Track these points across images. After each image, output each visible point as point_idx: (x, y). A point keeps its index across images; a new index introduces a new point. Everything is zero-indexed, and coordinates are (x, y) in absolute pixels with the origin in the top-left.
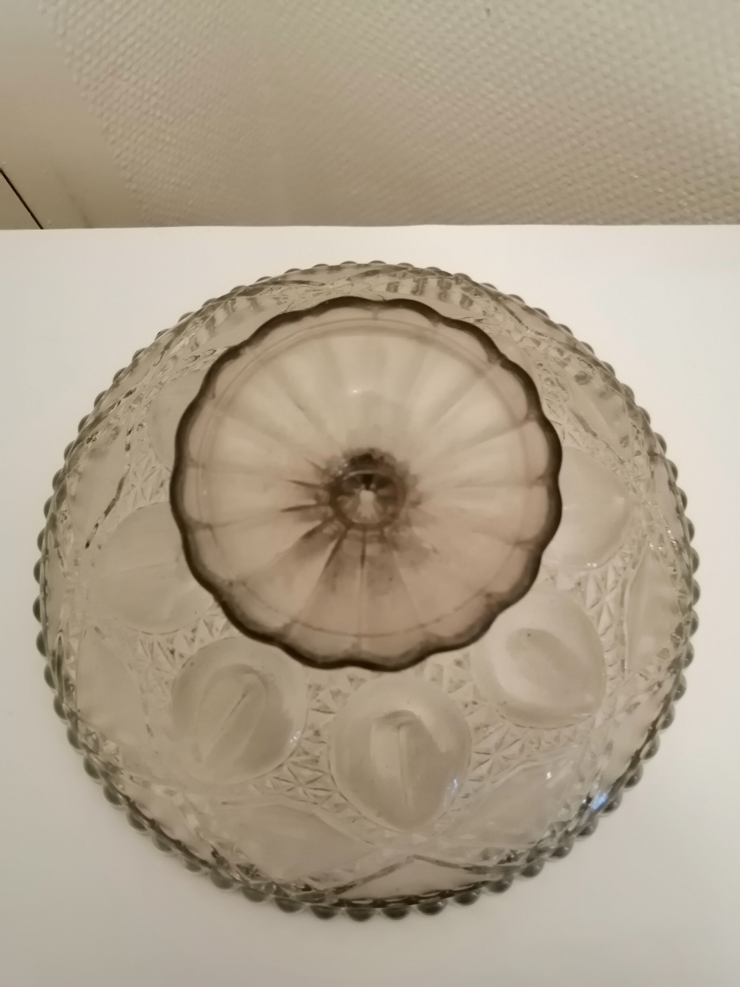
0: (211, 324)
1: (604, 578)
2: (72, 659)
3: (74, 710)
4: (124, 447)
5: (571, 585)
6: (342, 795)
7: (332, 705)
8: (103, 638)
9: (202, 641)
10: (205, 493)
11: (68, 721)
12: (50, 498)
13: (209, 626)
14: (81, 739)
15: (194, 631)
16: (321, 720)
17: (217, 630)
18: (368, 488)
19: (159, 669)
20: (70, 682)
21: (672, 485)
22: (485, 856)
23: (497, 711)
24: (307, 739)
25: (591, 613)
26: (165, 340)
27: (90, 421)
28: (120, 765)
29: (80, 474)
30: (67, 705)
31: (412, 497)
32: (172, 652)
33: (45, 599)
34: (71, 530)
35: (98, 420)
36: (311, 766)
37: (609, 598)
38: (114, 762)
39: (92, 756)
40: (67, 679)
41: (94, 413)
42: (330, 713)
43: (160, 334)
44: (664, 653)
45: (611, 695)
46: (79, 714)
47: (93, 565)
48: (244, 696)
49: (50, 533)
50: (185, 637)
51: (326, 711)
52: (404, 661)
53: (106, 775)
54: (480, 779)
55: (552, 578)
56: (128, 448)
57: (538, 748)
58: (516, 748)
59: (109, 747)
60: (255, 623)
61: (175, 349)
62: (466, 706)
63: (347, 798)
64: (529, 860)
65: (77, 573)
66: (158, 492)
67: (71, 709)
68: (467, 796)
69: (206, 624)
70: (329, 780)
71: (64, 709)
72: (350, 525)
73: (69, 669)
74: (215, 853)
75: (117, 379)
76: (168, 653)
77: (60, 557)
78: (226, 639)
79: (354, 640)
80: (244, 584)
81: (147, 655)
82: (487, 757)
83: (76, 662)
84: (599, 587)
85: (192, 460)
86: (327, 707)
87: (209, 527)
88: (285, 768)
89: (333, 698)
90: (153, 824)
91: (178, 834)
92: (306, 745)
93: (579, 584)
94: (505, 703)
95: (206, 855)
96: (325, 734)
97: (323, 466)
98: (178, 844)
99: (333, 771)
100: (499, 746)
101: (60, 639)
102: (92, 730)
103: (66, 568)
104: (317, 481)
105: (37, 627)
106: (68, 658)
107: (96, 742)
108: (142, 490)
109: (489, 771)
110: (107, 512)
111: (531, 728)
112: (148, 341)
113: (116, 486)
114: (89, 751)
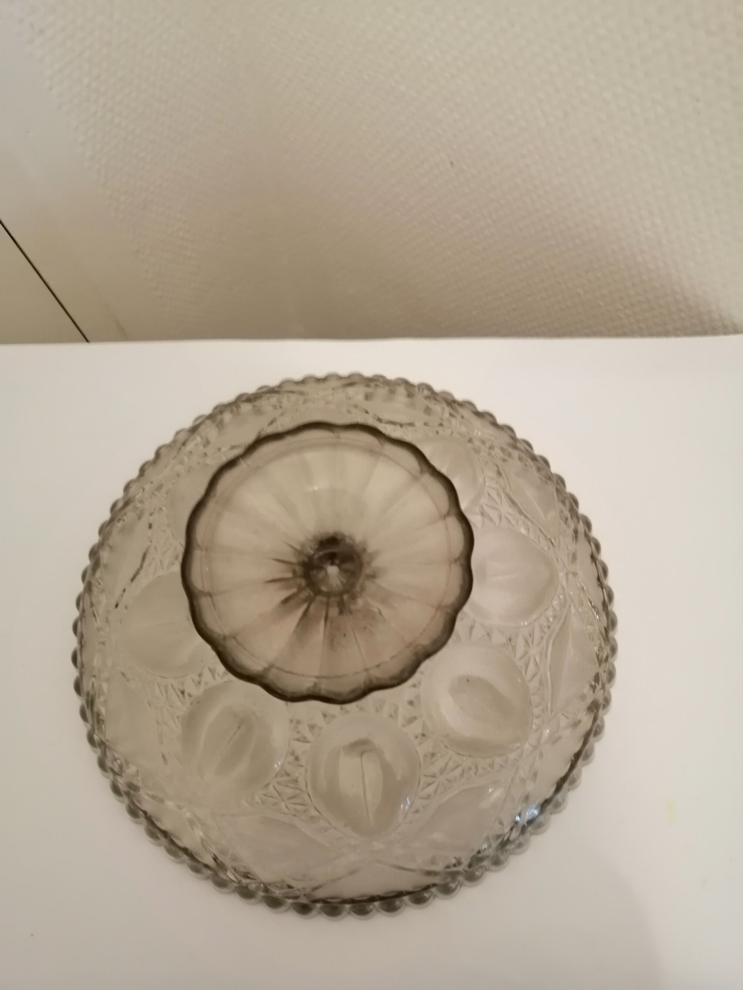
0: (220, 425)
1: (531, 635)
2: (102, 698)
3: (104, 740)
4: (147, 525)
5: (503, 640)
6: (316, 808)
7: (309, 735)
8: (128, 681)
9: (206, 683)
10: (207, 569)
11: (99, 751)
12: (86, 568)
13: (212, 671)
14: (109, 764)
15: (200, 675)
16: (299, 748)
17: (218, 675)
18: (333, 564)
19: (171, 706)
20: (101, 717)
21: (593, 558)
22: (433, 861)
23: (442, 742)
24: (289, 763)
25: (520, 664)
26: (182, 437)
27: (120, 505)
28: (140, 784)
29: (111, 547)
30: (98, 736)
31: (367, 570)
32: (183, 692)
33: (81, 650)
34: (104, 594)
35: (127, 503)
36: (291, 785)
37: (534, 651)
38: (135, 782)
39: (118, 778)
40: (98, 715)
41: (124, 497)
42: (308, 742)
43: (178, 433)
44: (583, 697)
45: (536, 730)
46: (107, 743)
47: (121, 622)
48: (239, 728)
49: (87, 596)
50: (193, 680)
51: (305, 740)
52: (351, 696)
53: (128, 794)
54: (428, 797)
55: (488, 634)
56: (150, 526)
57: (476, 773)
58: (458, 772)
59: (132, 770)
60: (242, 667)
61: (190, 446)
62: (416, 737)
63: (320, 811)
64: (470, 866)
65: (108, 628)
66: (173, 564)
67: (100, 739)
68: (417, 811)
69: (210, 670)
70: (306, 797)
71: (95, 739)
72: (318, 592)
73: (100, 707)
74: (215, 859)
75: (142, 470)
76: (179, 693)
77: (94, 615)
78: (225, 682)
79: (314, 680)
80: (234, 638)
81: (163, 695)
82: (433, 779)
83: (105, 702)
84: (527, 642)
85: (198, 545)
86: (305, 738)
87: (210, 595)
88: (271, 787)
89: (310, 731)
90: (165, 834)
91: (185, 842)
92: (289, 768)
93: (510, 640)
94: (448, 735)
95: (209, 861)
96: (303, 761)
97: (298, 547)
98: (185, 851)
99: (310, 790)
100: (442, 771)
101: (93, 684)
102: (117, 756)
103: (99, 623)
104: (294, 560)
105: (74, 673)
106: (99, 698)
107: (121, 767)
108: (161, 562)
109: (436, 791)
110: (132, 580)
111: (470, 756)
112: (168, 438)
113: (141, 558)
114: (115, 773)
